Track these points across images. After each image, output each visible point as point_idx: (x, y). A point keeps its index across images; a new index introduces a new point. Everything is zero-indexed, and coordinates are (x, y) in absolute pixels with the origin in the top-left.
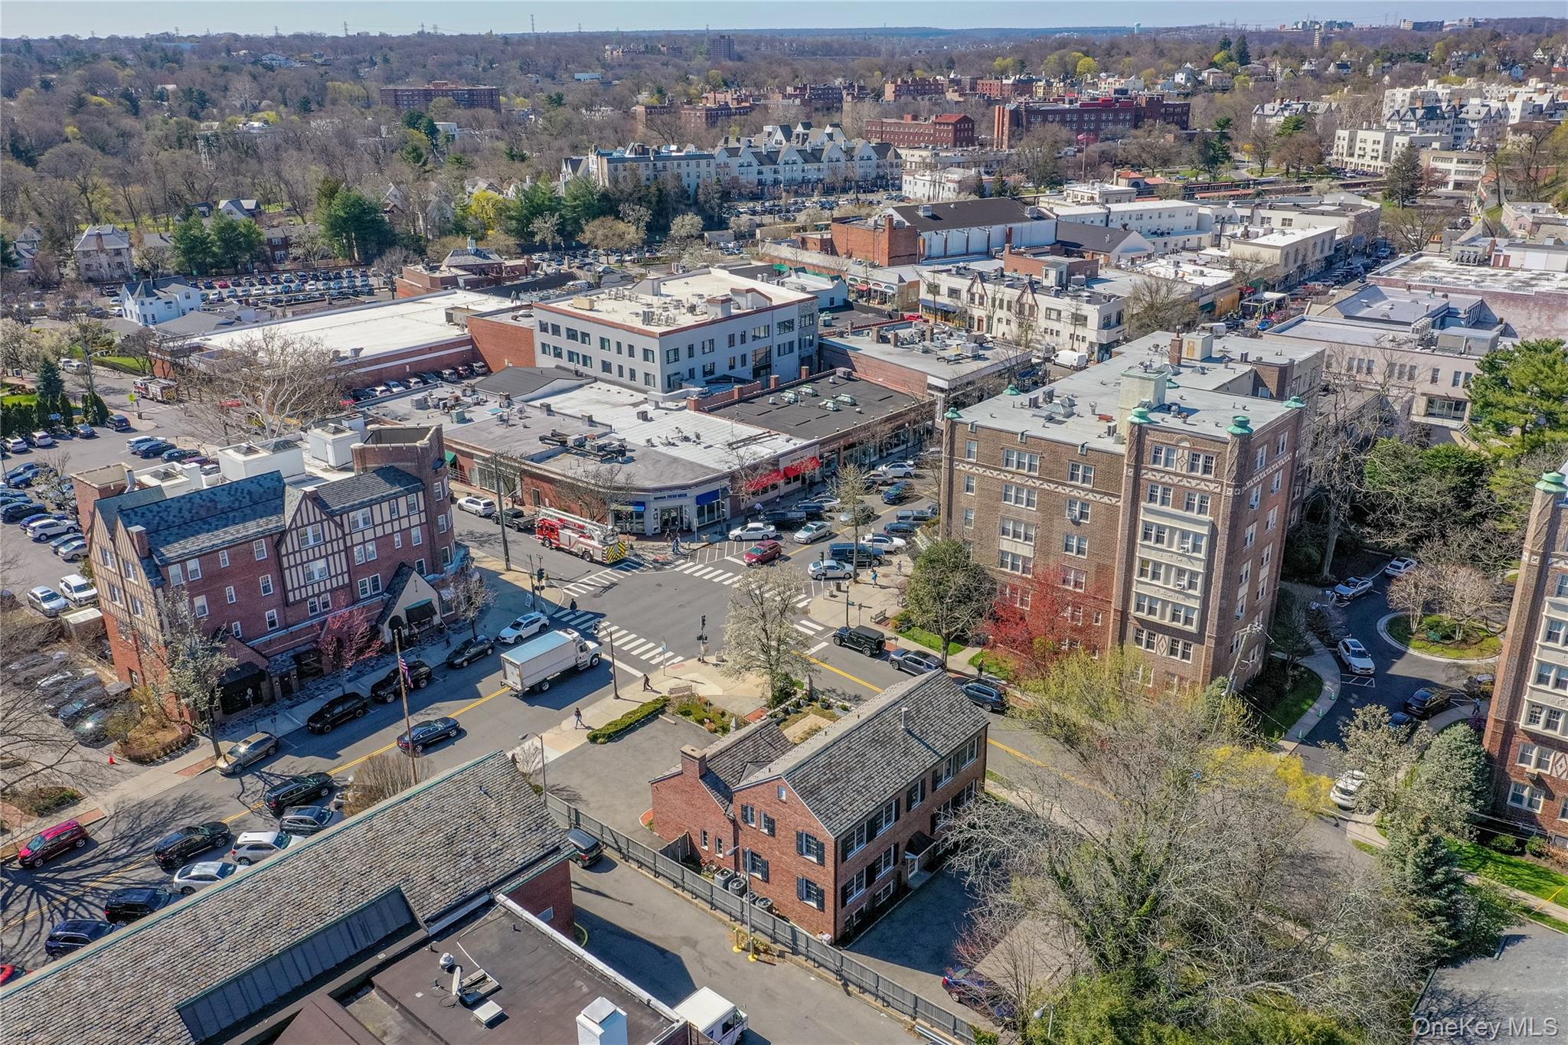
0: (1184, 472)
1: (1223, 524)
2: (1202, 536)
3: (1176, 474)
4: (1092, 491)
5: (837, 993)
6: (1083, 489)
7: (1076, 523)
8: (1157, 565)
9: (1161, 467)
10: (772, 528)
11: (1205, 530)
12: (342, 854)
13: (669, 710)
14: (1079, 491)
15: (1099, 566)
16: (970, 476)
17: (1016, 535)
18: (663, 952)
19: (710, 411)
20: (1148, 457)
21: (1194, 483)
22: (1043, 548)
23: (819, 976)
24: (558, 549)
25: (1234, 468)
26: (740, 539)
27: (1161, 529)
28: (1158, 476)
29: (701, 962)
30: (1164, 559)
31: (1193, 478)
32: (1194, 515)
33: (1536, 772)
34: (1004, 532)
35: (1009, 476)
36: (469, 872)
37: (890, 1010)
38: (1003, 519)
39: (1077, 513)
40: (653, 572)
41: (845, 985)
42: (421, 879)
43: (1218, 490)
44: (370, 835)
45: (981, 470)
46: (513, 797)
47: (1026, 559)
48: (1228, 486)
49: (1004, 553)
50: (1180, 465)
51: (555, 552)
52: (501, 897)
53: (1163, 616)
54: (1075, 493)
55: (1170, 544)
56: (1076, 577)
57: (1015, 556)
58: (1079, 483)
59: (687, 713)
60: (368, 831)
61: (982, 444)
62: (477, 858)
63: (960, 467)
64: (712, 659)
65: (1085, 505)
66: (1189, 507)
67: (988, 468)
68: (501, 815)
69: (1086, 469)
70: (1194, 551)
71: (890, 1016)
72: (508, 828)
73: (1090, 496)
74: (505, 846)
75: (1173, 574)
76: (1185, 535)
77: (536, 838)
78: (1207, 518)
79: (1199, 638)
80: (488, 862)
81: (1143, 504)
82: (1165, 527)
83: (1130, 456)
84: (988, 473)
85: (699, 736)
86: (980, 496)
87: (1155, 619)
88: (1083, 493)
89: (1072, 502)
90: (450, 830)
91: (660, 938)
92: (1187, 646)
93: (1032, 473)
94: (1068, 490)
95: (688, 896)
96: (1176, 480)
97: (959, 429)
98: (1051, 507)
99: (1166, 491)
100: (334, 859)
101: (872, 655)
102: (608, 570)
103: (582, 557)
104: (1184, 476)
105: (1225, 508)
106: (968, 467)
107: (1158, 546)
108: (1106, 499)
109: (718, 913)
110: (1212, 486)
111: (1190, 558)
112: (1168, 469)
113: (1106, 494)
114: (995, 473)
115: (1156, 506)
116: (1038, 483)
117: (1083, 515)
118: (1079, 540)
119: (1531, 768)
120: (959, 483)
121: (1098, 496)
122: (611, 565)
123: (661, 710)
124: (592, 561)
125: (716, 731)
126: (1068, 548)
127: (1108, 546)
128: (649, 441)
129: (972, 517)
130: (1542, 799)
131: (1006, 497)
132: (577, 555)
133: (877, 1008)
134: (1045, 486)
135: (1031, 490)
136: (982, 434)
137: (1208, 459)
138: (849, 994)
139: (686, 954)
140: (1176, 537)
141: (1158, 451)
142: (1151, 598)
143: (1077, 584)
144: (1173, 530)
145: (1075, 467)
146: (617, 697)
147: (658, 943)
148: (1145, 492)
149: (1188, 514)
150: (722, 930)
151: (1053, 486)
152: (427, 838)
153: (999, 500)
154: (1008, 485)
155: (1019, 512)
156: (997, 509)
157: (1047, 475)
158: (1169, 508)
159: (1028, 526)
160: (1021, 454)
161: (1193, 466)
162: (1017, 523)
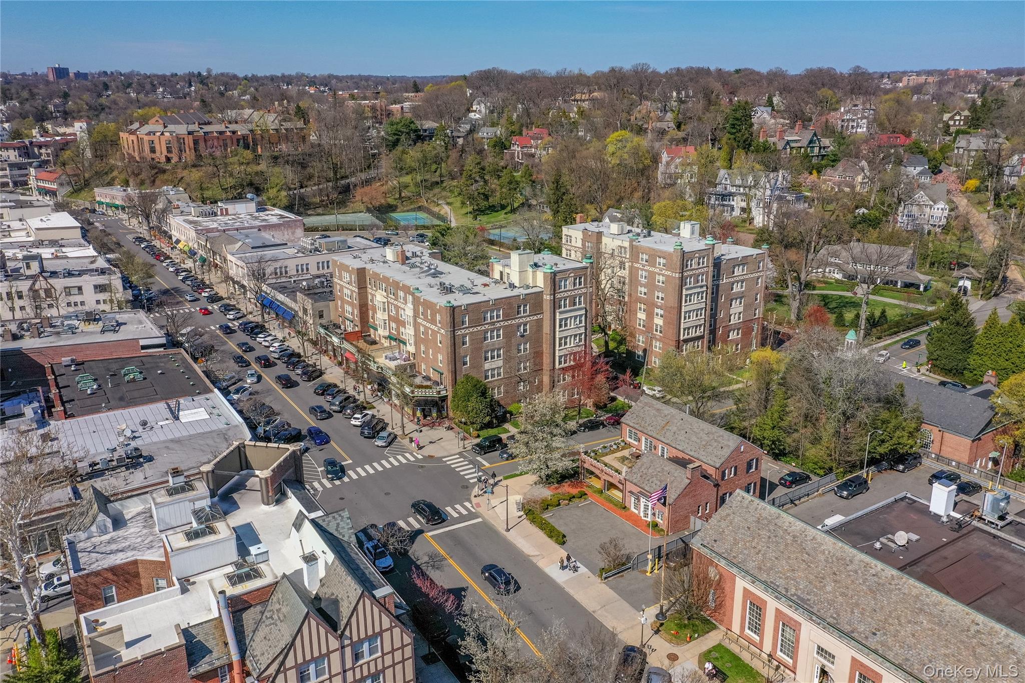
0: (572, 288)
2: (582, 315)
3: (569, 291)
4: (529, 316)
6: (524, 317)
7: (522, 336)
8: (566, 337)
9: (563, 289)
11: (583, 312)
14: (522, 318)
15: (535, 353)
16: (464, 336)
17: (493, 357)
20: (557, 288)
21: (576, 291)
22: (507, 358)
28: (562, 294)
30: (569, 333)
31: (576, 289)
32: (578, 306)
34: (486, 358)
35: (486, 326)
39: (522, 331)
43: (586, 291)
45: (471, 329)
47: (499, 368)
48: (590, 287)
49: (486, 371)
50: (570, 286)
53: (570, 361)
54: (520, 321)
55: (570, 325)
56: (524, 365)
57: (493, 369)
58: (522, 314)
61: (471, 314)
63: (459, 333)
65: (525, 325)
66: (575, 304)
67: (475, 326)
69: (525, 306)
70: (580, 323)
73: (528, 319)
75: (572, 339)
76: (576, 317)
78: (583, 306)
81: (557, 311)
82: (567, 318)
83: (550, 290)
84: (475, 329)
86: (471, 345)
87: (567, 364)
88: (524, 319)
89: (519, 326)
93: (498, 319)
94: (517, 320)
96: (569, 293)
97: (456, 311)
98: (509, 333)
99: (565, 301)
104: (572, 290)
106: (463, 331)
107: (566, 328)
108: (535, 318)
110: (583, 290)
111: (579, 327)
112: (565, 289)
113: (535, 314)
114: (479, 328)
115: (563, 309)
116: (502, 323)
117: (525, 330)
118: (524, 344)
120: (459, 341)
121: (532, 317)
126: (519, 351)
127: (539, 340)
129: (468, 359)
131: (485, 339)
134: (506, 323)
135: (499, 329)
136: (470, 309)
137: (580, 278)
140: (573, 320)
141: (561, 282)
142: (564, 355)
143: (525, 368)
144: (571, 318)
145: (519, 307)
148: (557, 305)
149: (575, 307)
151: (509, 322)
153: (482, 342)
154: (486, 332)
155: (493, 344)
156: (481, 348)
157: (507, 317)
158: (568, 308)
159: (499, 349)
160: (492, 311)
161: (575, 284)
162: (493, 351)
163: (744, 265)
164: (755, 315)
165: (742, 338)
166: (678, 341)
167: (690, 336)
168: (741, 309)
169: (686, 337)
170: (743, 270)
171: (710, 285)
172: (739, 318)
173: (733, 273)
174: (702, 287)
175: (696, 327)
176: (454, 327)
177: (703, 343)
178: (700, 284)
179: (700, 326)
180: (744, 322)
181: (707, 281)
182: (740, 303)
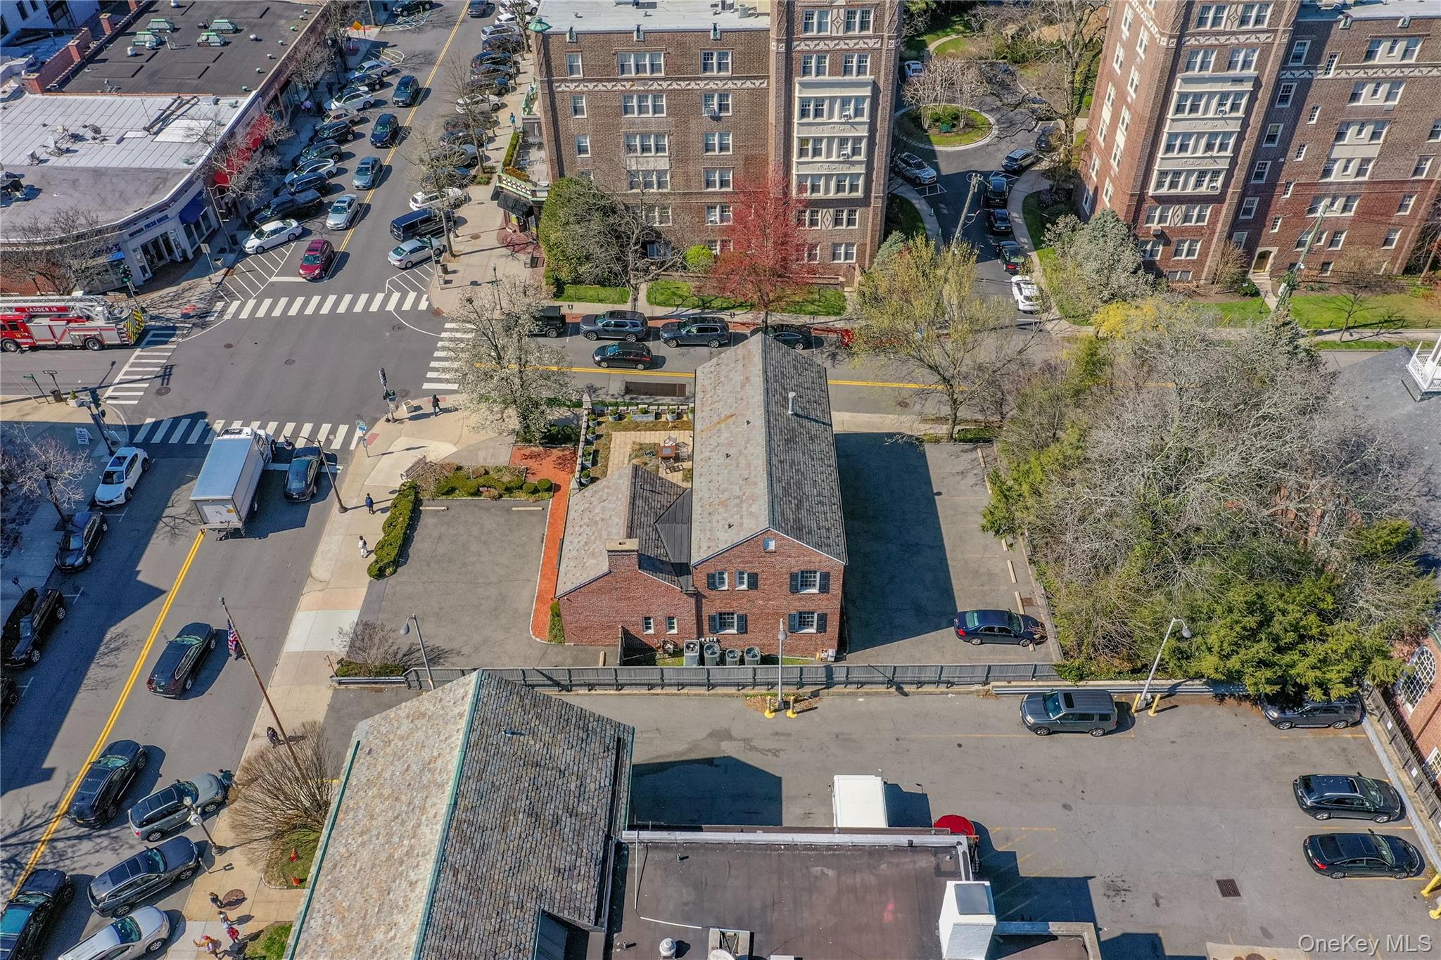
0: (841, 34)
1: (886, 79)
2: (864, 98)
3: (832, 38)
4: (731, 78)
5: (895, 701)
6: (721, 79)
7: (716, 118)
8: (818, 140)
9: (814, 33)
10: (294, 224)
11: (867, 92)
12: (460, 925)
13: (425, 496)
14: (715, 81)
15: (747, 158)
16: (576, 96)
17: (645, 149)
18: (709, 762)
19: (61, 87)
20: (799, 26)
21: (851, 43)
22: (680, 157)
23: (867, 694)
24: (34, 348)
25: (896, 18)
26: (261, 250)
27: (819, 102)
28: (812, 44)
29: (753, 748)
30: (826, 132)
31: (851, 38)
32: (853, 77)
33: (1159, 227)
34: (630, 149)
35: (628, 85)
36: (579, 834)
37: (955, 688)
38: (628, 136)
39: (716, 107)
40: (198, 333)
41: (899, 688)
42: (549, 881)
43: (878, 46)
44: (462, 878)
45: (591, 86)
46: (539, 717)
47: (661, 174)
48: (890, 38)
49: (631, 174)
50: (834, 27)
51: (31, 355)
52: (627, 836)
53: (827, 190)
54: (712, 85)
55: (831, 115)
56: (721, 176)
57: (647, 173)
58: (715, 73)
59: (451, 491)
60: (456, 874)
61: (588, 54)
62: (572, 813)
63: (563, 88)
64: (403, 412)
65: (723, 96)
66: (847, 70)
67: (600, 81)
68: (547, 746)
69: (722, 55)
70: (856, 116)
71: (959, 693)
72: (565, 755)
73: (730, 85)
74: (581, 777)
75: (835, 146)
76: (845, 101)
77: (595, 746)
78: (868, 77)
79: (865, 202)
80: (583, 808)
81: (797, 79)
82: (823, 99)
83: (779, 30)
84: (600, 87)
85: (487, 510)
86: (594, 116)
87: (820, 195)
88: (720, 84)
89: (708, 96)
90: (523, 803)
91: (690, 750)
92: (852, 212)
93: (656, 75)
94: (702, 84)
95: (674, 690)
96: (832, 44)
97: (554, 43)
98: (683, 108)
99: (820, 60)
100: (458, 939)
101: (559, 335)
102: (138, 352)
103: (84, 348)
104: (840, 38)
105: (887, 63)
106: (572, 86)
107: (818, 120)
108: (748, 84)
109: (719, 690)
110: (871, 43)
111: (853, 124)
112: (822, 34)
113: (748, 78)
114: (609, 85)
115: (812, 78)
116: (665, 84)
117: (723, 107)
118: (721, 136)
119: (1155, 226)
120: (564, 106)
121: (739, 83)
122: (137, 344)
123: (417, 503)
124: (103, 347)
125: (501, 496)
126: (708, 148)
127: (756, 133)
128: (33, 156)
129: (587, 142)
130: (1161, 248)
131: (627, 110)
132: (72, 348)
133: (942, 693)
134: (675, 86)
135: (657, 95)
136: (585, 42)
137: (865, 14)
138: (906, 695)
139: (730, 749)
140: (837, 107)
141: (809, 16)
142: (812, 175)
143: (723, 183)
144: (832, 100)
145: (708, 56)
146: (344, 509)
147: (693, 756)
148: (797, 66)
149: (847, 78)
150: (738, 704)
151: (683, 84)
152: (514, 831)
153: (618, 115)
154: (627, 96)
155: (645, 123)
156: (617, 126)
157: (675, 73)
158: (826, 78)
159: (659, 136)
160: (639, 55)
161: (848, 26)
162: (644, 136)
163: (1413, 39)
164: (1418, 171)
165: (1354, 220)
166: (1141, 198)
167: (1178, 191)
168: (1373, 151)
169: (1164, 191)
170: (1406, 53)
171: (1268, 78)
172: (1360, 172)
173: (1370, 55)
174: (1239, 80)
175: (1202, 174)
176: (549, 73)
177: (1216, 214)
178: (1237, 72)
179: (1216, 173)
180: (1371, 183)
181: (1261, 66)
182: (1375, 135)
